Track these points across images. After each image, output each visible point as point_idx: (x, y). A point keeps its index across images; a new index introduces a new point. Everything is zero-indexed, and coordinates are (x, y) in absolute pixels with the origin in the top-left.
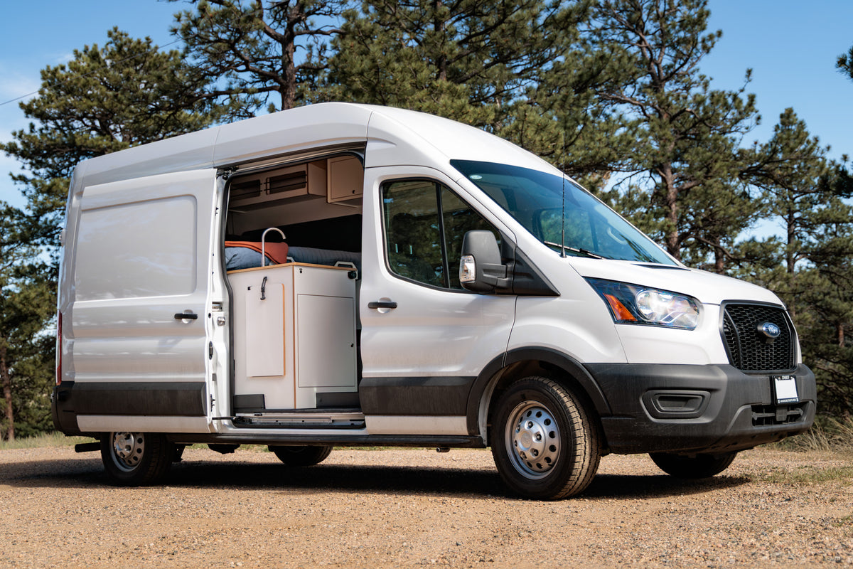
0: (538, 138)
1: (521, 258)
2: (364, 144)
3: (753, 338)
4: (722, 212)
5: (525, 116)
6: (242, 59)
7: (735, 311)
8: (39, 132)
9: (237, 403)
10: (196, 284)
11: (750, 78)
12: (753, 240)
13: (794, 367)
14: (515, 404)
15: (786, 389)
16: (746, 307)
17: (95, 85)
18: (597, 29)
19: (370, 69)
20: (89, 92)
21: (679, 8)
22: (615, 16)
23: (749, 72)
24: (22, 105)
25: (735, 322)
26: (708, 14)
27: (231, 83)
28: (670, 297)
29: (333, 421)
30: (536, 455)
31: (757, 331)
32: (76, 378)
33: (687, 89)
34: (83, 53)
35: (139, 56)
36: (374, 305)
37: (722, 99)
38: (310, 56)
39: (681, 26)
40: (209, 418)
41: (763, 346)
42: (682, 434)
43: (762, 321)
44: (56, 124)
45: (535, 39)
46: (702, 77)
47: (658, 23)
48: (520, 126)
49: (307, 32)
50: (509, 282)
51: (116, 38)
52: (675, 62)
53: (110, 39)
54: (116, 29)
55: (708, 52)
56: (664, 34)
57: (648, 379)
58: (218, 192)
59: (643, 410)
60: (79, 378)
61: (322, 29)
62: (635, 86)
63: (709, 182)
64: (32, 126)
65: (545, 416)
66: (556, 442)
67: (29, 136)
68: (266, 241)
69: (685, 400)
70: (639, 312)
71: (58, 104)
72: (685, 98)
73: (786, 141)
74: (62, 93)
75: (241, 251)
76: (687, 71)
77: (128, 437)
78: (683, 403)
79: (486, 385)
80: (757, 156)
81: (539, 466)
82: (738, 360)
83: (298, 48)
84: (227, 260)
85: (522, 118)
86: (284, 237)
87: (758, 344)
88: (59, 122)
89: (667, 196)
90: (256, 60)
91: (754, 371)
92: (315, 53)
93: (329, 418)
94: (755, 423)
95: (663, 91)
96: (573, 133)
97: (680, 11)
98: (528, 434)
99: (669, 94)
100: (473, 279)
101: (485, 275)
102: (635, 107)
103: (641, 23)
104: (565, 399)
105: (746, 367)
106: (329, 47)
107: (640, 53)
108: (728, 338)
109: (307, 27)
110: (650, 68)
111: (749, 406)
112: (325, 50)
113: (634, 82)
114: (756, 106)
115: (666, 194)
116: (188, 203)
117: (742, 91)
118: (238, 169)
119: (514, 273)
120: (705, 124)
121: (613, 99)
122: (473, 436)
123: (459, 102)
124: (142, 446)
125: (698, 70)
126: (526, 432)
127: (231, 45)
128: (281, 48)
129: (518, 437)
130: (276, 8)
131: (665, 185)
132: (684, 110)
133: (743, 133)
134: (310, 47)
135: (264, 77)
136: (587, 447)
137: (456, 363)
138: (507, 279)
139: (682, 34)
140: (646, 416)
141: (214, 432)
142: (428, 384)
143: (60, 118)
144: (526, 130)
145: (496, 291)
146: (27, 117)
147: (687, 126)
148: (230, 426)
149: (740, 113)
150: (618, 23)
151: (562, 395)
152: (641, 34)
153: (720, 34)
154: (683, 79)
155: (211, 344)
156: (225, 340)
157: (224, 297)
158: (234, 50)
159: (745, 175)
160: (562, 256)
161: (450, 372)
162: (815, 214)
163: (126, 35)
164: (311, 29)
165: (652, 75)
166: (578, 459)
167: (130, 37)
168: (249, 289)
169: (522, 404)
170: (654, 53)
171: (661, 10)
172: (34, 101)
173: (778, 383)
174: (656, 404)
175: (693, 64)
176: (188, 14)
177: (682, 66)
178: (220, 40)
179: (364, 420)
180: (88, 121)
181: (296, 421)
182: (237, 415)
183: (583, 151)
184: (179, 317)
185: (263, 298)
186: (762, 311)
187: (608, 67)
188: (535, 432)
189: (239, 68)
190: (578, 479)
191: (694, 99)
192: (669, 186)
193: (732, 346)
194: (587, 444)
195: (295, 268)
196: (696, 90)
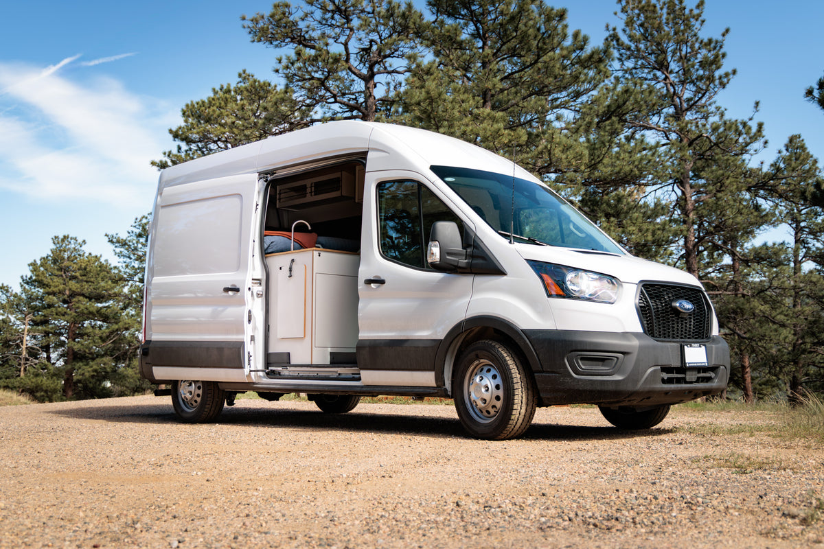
0: (564, 156)
1: (478, 244)
2: (366, 153)
3: (668, 312)
4: (731, 220)
5: (553, 138)
6: (331, 93)
7: (651, 289)
8: (185, 153)
9: (269, 359)
10: (240, 265)
11: (758, 108)
12: (765, 244)
13: (708, 337)
14: (471, 362)
15: (696, 355)
16: (662, 286)
17: (227, 115)
18: (628, 69)
19: (425, 100)
20: (223, 121)
21: (699, 51)
22: (643, 58)
23: (757, 104)
24: (171, 131)
25: (651, 298)
26: (724, 55)
27: (325, 113)
28: (596, 276)
29: (339, 374)
30: (485, 403)
31: (671, 307)
32: (153, 337)
33: (706, 118)
34: (219, 90)
35: (262, 93)
36: (369, 282)
37: (734, 126)
38: (388, 91)
39: (700, 66)
40: (247, 370)
41: (678, 319)
42: (599, 388)
43: (678, 298)
44: (198, 146)
45: (563, 76)
46: (718, 108)
47: (680, 64)
48: (549, 146)
49: (386, 71)
50: (468, 263)
51: (245, 78)
52: (695, 96)
53: (240, 79)
54: (244, 72)
55: (724, 87)
56: (686, 72)
57: (571, 342)
58: (259, 192)
59: (567, 368)
60: (155, 337)
61: (397, 70)
62: (660, 116)
63: (719, 195)
64: (179, 148)
65: (493, 372)
66: (501, 393)
67: (176, 155)
68: (294, 231)
69: (603, 360)
70: (567, 288)
71: (199, 130)
72: (704, 125)
73: (788, 161)
74: (202, 122)
75: (276, 239)
76: (705, 103)
77: (190, 385)
78: (600, 363)
79: (449, 346)
80: (763, 174)
81: (488, 412)
82: (652, 330)
83: (378, 85)
84: (266, 246)
85: (550, 140)
86: (310, 228)
87: (673, 317)
88: (200, 145)
89: (685, 207)
90: (344, 95)
91: (667, 340)
92: (392, 88)
93: (336, 372)
94: (664, 381)
95: (685, 119)
96: (601, 153)
97: (700, 53)
98: (478, 386)
99: (690, 122)
100: (438, 260)
101: (448, 257)
102: (660, 133)
103: (665, 63)
104: (508, 358)
105: (660, 335)
106: (403, 84)
107: (665, 88)
108: (643, 311)
109: (385, 68)
110: (673, 101)
111: (659, 367)
112: (400, 86)
113: (659, 113)
114: (764, 133)
115: (685, 205)
116: (236, 200)
117: (751, 119)
118: (275, 173)
119: (472, 256)
120: (719, 147)
121: (641, 126)
122: (440, 387)
123: (496, 126)
124: (200, 392)
125: (715, 102)
126: (477, 384)
127: (322, 83)
128: (364, 85)
129: (472, 389)
130: (362, 53)
131: (684, 197)
132: (701, 135)
133: (751, 155)
134: (388, 84)
135: (351, 108)
136: (524, 397)
137: (428, 328)
138: (466, 261)
139: (701, 72)
140: (570, 372)
141: (251, 381)
142: (407, 345)
143: (200, 141)
144: (554, 150)
145: (459, 270)
146: (174, 140)
147: (704, 149)
148: (264, 377)
149: (750, 138)
150: (647, 64)
151: (505, 355)
152: (666, 73)
153: (734, 72)
154: (702, 110)
155: (250, 312)
156: (262, 309)
157: (262, 275)
158: (324, 86)
159: (754, 189)
160: (510, 242)
161: (424, 336)
162: (819, 223)
163: (253, 76)
164: (390, 69)
165: (676, 107)
166: (515, 407)
167: (255, 77)
168: (281, 269)
169: (477, 362)
170: (677, 88)
171: (683, 53)
172: (180, 128)
173: (687, 349)
174: (578, 363)
175: (710, 98)
176: (289, 57)
177: (700, 99)
178: (313, 78)
179: (360, 374)
180: (222, 143)
181: (311, 374)
182: (270, 368)
183: (610, 168)
184: (227, 290)
185: (290, 276)
186: (679, 290)
187: (631, 98)
188: (485, 384)
189: (329, 101)
190: (516, 423)
191: (711, 126)
192: (688, 199)
193: (647, 318)
194: (524, 395)
195: (314, 252)
196: (714, 119)
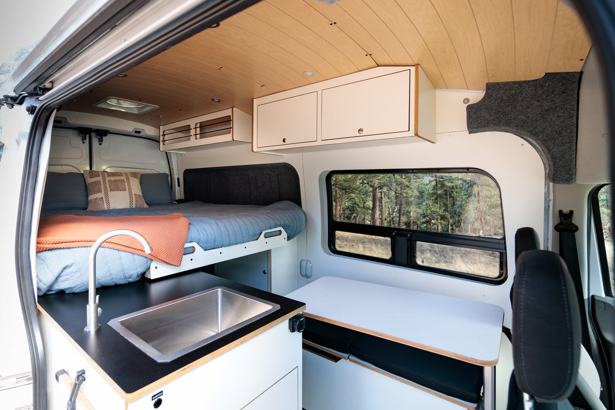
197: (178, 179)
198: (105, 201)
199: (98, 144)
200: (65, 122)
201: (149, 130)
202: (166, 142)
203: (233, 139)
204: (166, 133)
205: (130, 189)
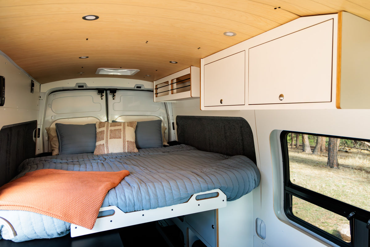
197: (173, 123)
198: (105, 147)
199: (112, 99)
200: (86, 86)
201: (147, 85)
202: (159, 95)
203: (191, 96)
204: (158, 86)
205: (124, 137)
